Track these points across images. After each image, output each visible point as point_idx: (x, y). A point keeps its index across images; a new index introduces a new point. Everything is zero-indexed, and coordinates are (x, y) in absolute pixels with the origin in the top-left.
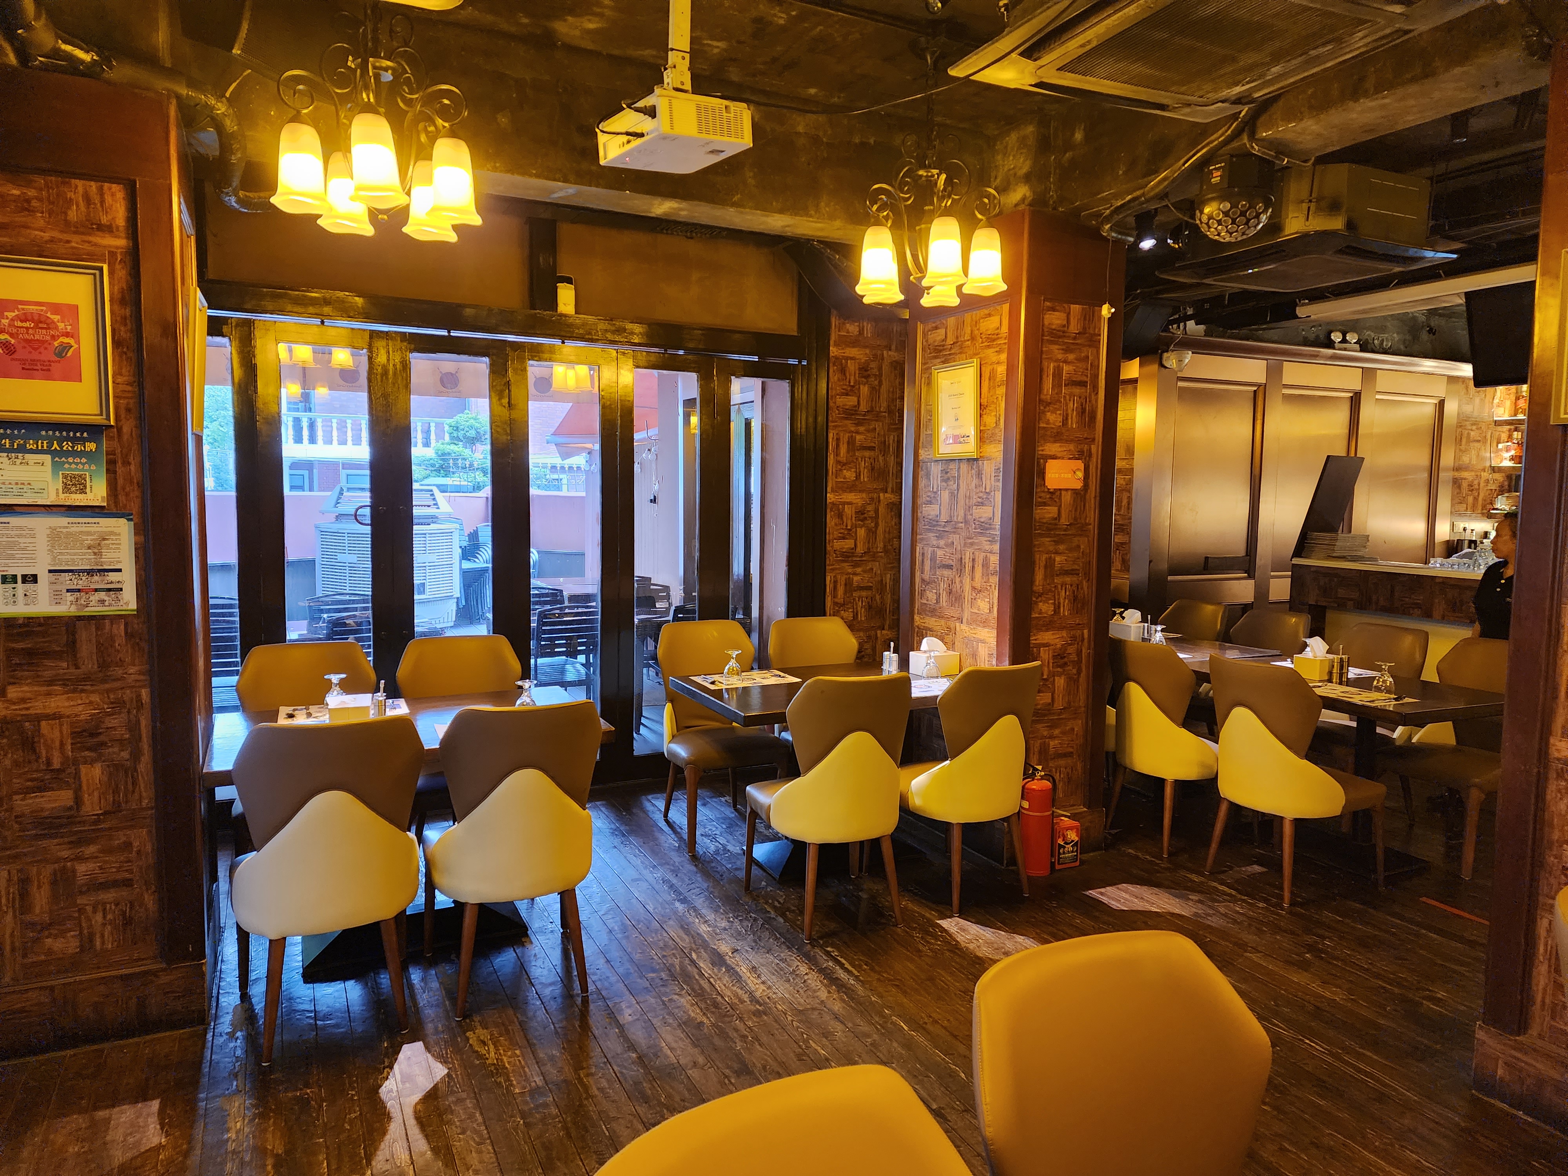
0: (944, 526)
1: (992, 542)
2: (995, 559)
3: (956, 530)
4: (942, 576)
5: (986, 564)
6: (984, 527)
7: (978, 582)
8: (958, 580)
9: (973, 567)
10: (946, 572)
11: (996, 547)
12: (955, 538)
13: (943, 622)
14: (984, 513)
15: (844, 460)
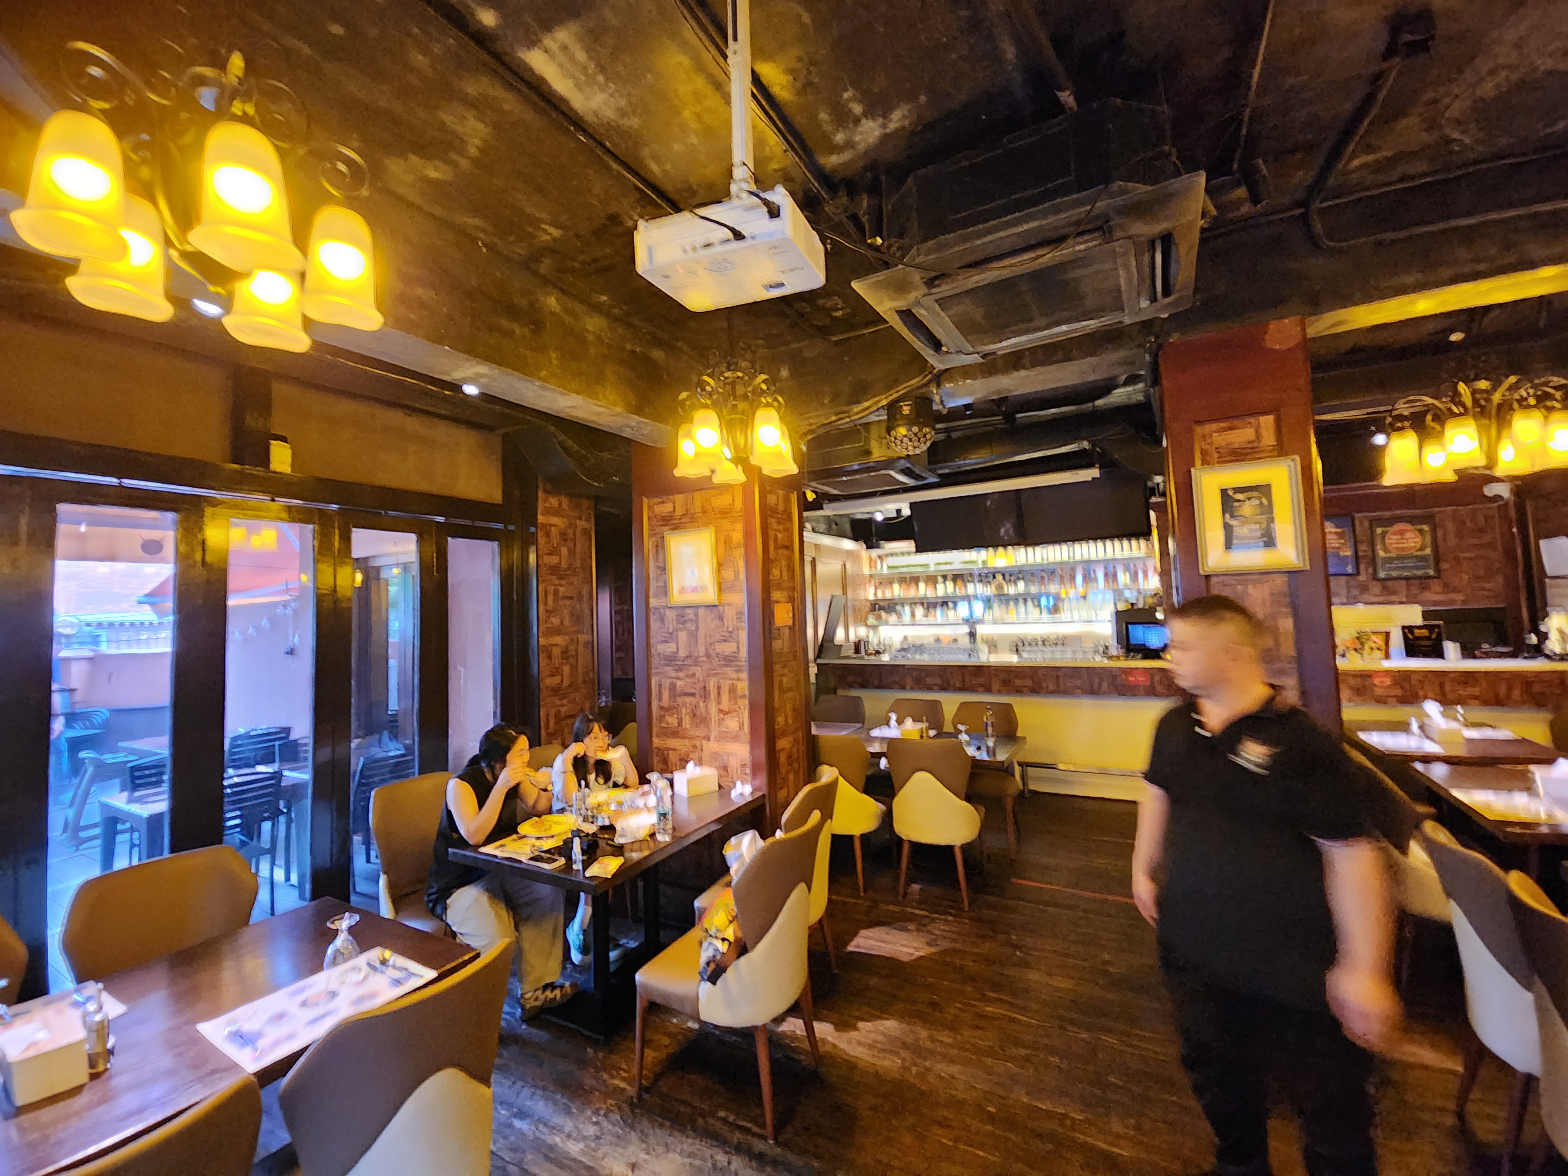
0: (683, 661)
1: (739, 671)
2: (743, 686)
3: (696, 663)
4: (684, 703)
5: (733, 690)
6: (730, 660)
7: (725, 704)
8: (702, 705)
9: (719, 694)
10: (688, 699)
11: (744, 675)
12: (698, 671)
13: (687, 742)
14: (729, 648)
15: (551, 609)
